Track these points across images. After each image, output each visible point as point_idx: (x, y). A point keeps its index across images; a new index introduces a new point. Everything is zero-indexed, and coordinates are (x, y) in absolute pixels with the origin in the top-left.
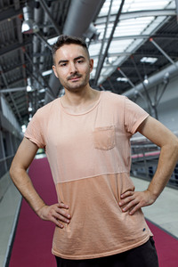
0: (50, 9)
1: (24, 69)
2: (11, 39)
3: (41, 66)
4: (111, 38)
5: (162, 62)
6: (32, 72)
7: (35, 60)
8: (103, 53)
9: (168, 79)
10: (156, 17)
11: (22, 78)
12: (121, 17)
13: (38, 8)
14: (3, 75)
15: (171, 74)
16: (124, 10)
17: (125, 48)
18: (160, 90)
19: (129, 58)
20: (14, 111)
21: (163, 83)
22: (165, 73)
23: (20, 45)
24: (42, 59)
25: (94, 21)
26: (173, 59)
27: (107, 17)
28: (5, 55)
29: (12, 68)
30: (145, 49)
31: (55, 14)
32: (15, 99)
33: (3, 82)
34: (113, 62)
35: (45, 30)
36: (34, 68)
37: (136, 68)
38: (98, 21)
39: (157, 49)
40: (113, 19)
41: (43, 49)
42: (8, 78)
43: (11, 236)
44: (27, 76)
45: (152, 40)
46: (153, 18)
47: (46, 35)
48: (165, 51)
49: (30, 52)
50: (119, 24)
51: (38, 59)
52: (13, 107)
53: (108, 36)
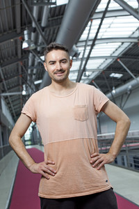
0: (43, 33)
1: (21, 78)
2: (13, 55)
3: (34, 77)
4: (88, 57)
5: (126, 77)
6: (26, 81)
7: (29, 71)
8: (82, 68)
9: (131, 90)
10: (123, 43)
11: (19, 85)
12: (96, 42)
13: (34, 32)
14: (4, 82)
15: (133, 86)
16: (99, 37)
17: (98, 66)
18: (125, 99)
19: (101, 73)
20: (11, 111)
21: (126, 93)
22: (129, 85)
23: (19, 60)
24: (35, 71)
25: (76, 44)
26: (135, 76)
27: (86, 41)
28: (7, 67)
29: (11, 77)
30: (114, 67)
31: (47, 38)
32: (12, 101)
33: (4, 87)
34: (89, 76)
35: (39, 49)
36: (29, 78)
37: (106, 81)
38: (79, 44)
39: (122, 67)
40: (91, 43)
41: (36, 64)
42: (8, 84)
43: (8, 202)
44: (23, 84)
45: (119, 60)
46: (120, 44)
47: (39, 52)
48: (129, 69)
49: (26, 65)
50: (95, 47)
51: (32, 71)
52: (10, 107)
53: (86, 56)
